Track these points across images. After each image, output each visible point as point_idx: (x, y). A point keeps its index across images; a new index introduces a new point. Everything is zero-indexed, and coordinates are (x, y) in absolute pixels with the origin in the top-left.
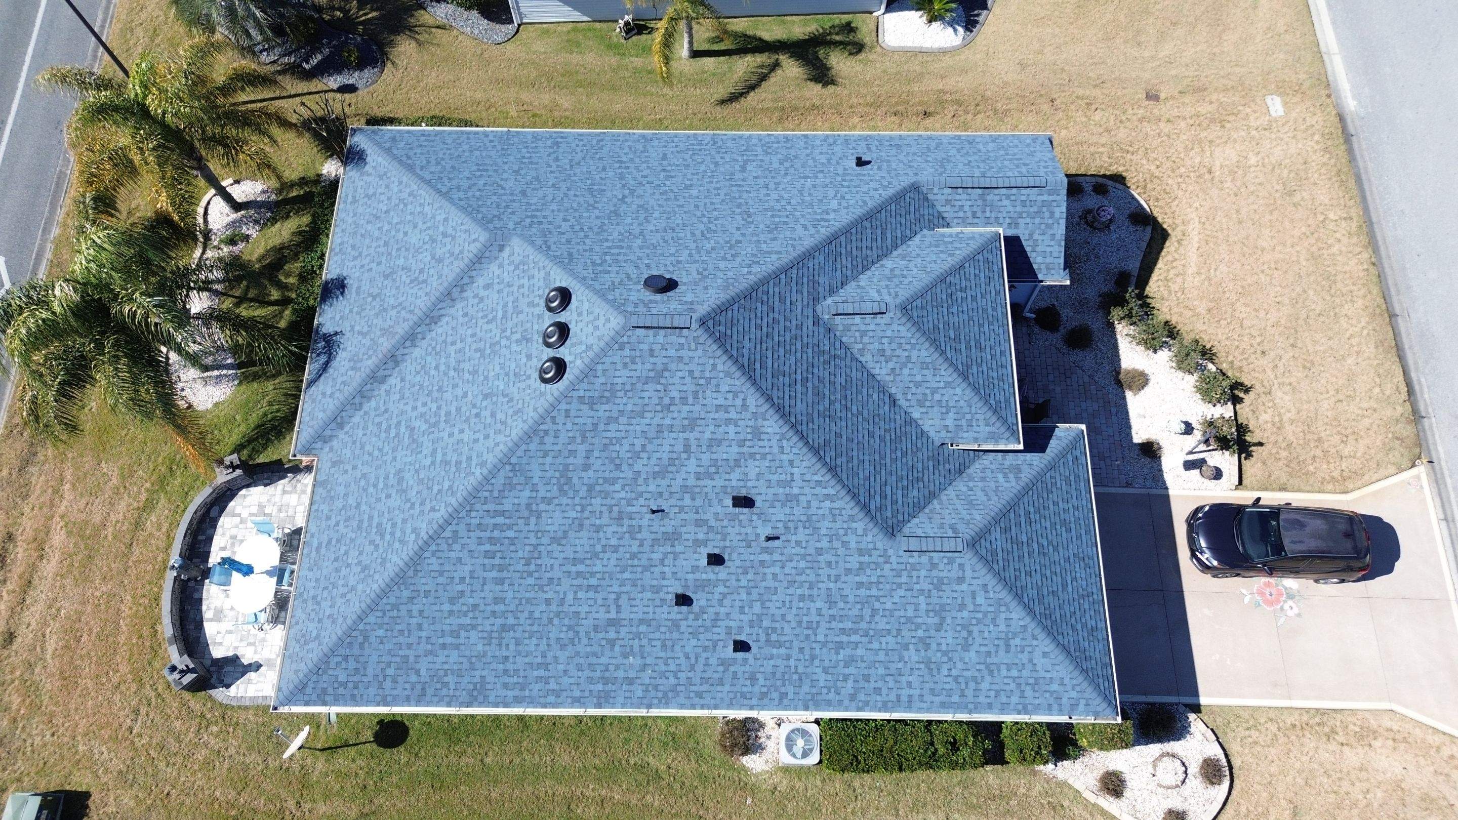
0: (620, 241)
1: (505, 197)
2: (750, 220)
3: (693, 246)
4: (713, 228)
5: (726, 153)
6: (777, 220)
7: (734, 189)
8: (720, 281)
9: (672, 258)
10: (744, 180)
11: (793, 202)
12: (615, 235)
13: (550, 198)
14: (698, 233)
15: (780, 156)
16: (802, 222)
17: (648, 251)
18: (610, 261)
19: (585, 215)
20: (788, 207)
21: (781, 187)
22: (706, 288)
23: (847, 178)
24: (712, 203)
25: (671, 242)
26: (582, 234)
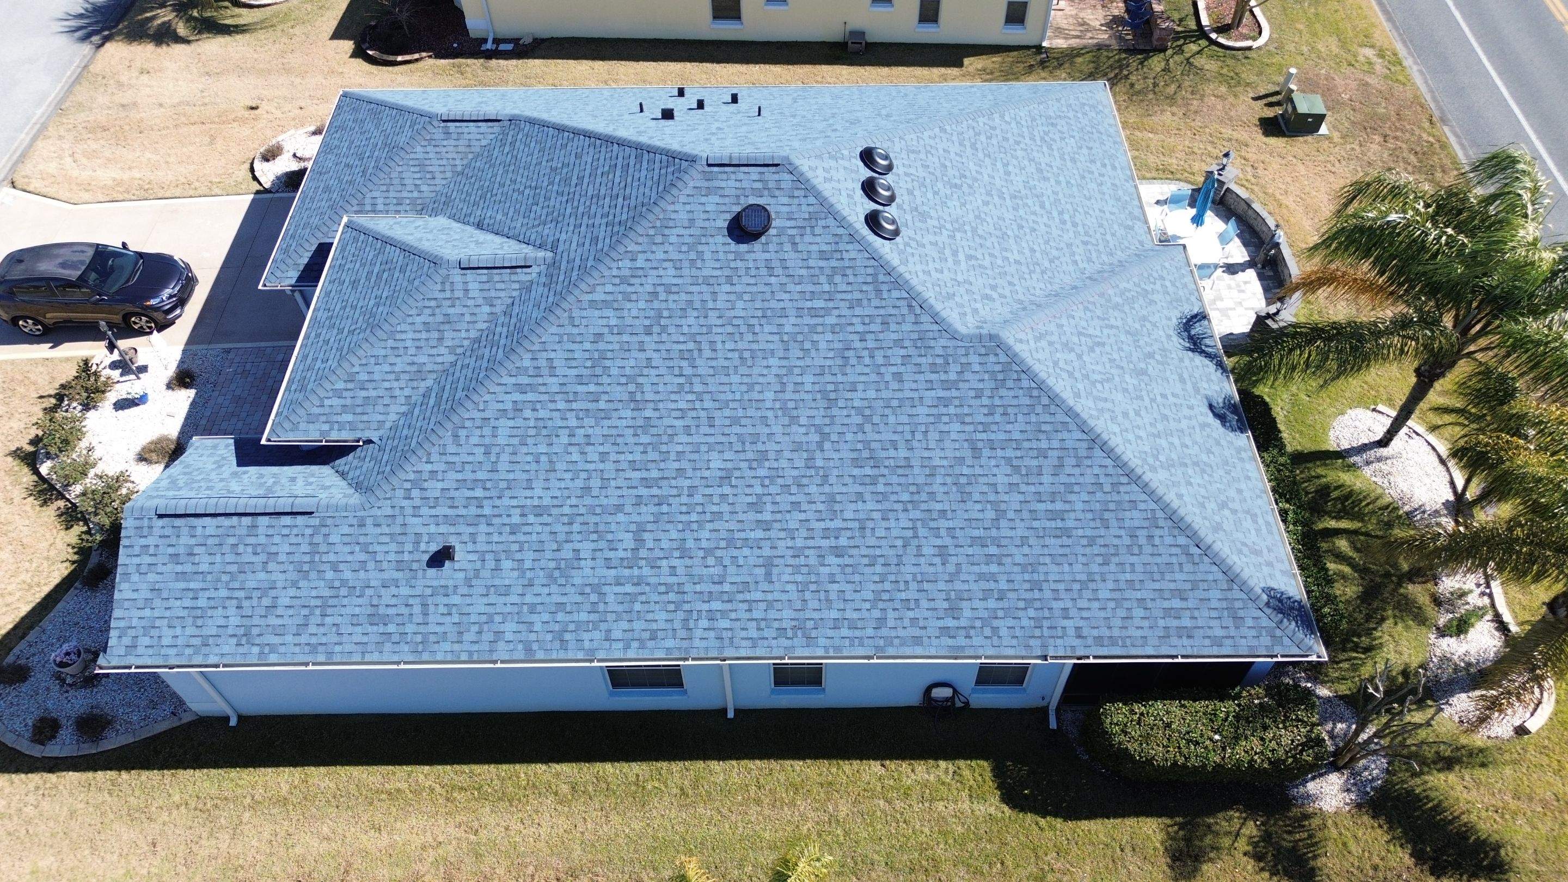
0: (813, 329)
1: (1002, 436)
2: (631, 387)
3: (713, 319)
4: (684, 364)
5: (669, 588)
6: (592, 388)
7: (655, 474)
8: (673, 239)
9: (738, 288)
10: (638, 503)
11: (565, 440)
12: (822, 341)
13: (933, 436)
14: (707, 353)
15: (578, 581)
16: (553, 384)
17: (773, 304)
18: (823, 279)
19: (872, 394)
20: (573, 422)
21: (579, 483)
22: (692, 220)
23: (473, 510)
24: (687, 429)
25: (743, 329)
26: (871, 344)
